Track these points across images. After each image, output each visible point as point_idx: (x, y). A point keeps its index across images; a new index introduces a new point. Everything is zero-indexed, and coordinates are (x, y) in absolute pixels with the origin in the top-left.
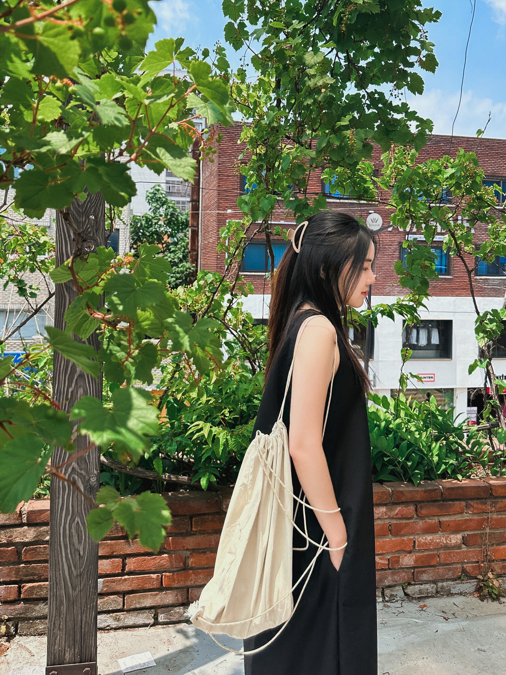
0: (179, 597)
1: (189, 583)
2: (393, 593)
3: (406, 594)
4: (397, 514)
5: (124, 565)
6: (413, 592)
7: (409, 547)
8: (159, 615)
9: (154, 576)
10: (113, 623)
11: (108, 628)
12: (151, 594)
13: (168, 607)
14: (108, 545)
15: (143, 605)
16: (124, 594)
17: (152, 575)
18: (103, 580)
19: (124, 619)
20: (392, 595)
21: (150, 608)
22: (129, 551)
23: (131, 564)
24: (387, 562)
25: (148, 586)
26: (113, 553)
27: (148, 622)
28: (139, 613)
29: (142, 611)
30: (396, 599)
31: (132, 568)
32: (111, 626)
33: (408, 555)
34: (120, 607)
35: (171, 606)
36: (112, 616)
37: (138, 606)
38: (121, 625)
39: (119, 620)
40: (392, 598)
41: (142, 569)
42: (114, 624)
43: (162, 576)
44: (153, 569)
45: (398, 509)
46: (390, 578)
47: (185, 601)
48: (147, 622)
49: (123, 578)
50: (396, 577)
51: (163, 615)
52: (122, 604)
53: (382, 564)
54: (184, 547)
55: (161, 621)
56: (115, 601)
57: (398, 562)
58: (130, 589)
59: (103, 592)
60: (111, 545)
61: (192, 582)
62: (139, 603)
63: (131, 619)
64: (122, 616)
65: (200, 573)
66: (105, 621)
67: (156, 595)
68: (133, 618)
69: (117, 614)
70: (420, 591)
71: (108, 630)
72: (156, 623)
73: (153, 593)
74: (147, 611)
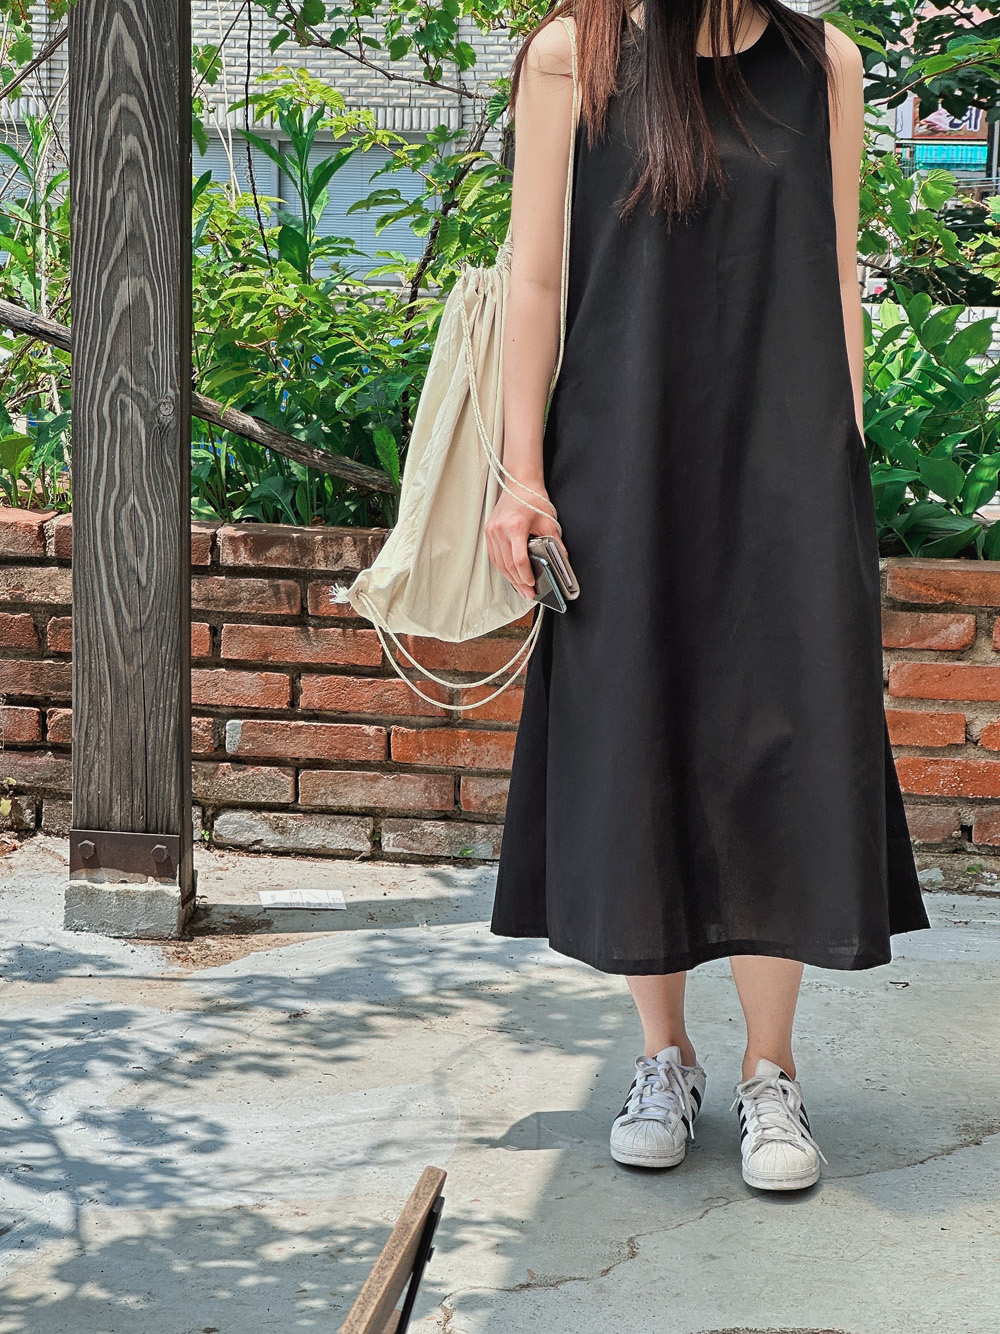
0: (435, 795)
1: (459, 761)
5: (295, 694)
8: (383, 833)
9: (371, 730)
10: (270, 837)
11: (256, 847)
12: (363, 777)
13: (407, 817)
14: (254, 636)
15: (344, 802)
16: (297, 766)
17: (365, 726)
18: (242, 722)
19: (298, 831)
21: (365, 813)
22: (306, 656)
23: (314, 693)
25: (355, 755)
26: (266, 655)
27: (358, 848)
28: (334, 821)
29: (343, 818)
31: (316, 703)
32: (264, 843)
34: (287, 799)
35: (415, 817)
36: (265, 819)
37: (331, 801)
38: (289, 844)
39: (283, 830)
41: (340, 706)
42: (272, 840)
43: (389, 734)
44: (367, 712)
47: (450, 808)
48: (356, 846)
49: (293, 723)
51: (392, 836)
52: (290, 791)
54: (444, 663)
55: (387, 849)
56: (274, 780)
58: (312, 754)
59: (242, 753)
60: (263, 635)
61: (468, 761)
62: (335, 794)
63: (314, 834)
64: (291, 822)
65: (488, 739)
66: (250, 828)
67: (375, 779)
68: (320, 832)
69: (281, 815)
71: (257, 852)
72: (376, 855)
73: (368, 773)
74: (355, 819)
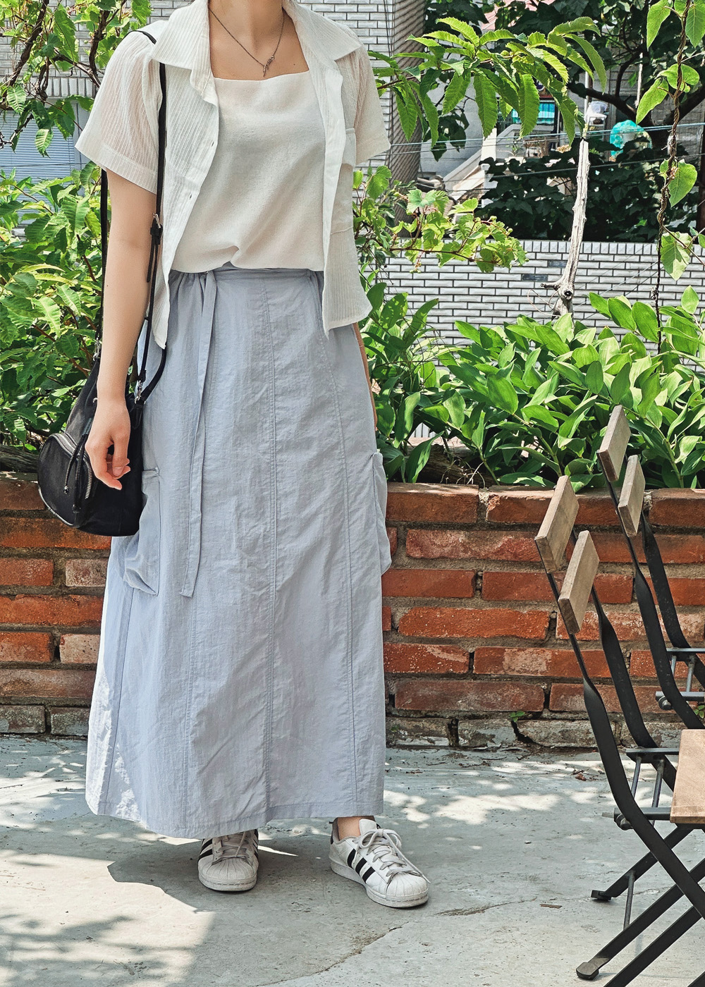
2: (482, 731)
3: (521, 737)
4: (501, 551)
6: (543, 735)
7: (535, 630)
20: (477, 736)
24: (464, 660)
30: (490, 745)
33: (531, 650)
40: (479, 742)
45: (504, 539)
46: (472, 696)
50: (491, 696)
53: (449, 662)
57: (498, 661)
70: (565, 735)
